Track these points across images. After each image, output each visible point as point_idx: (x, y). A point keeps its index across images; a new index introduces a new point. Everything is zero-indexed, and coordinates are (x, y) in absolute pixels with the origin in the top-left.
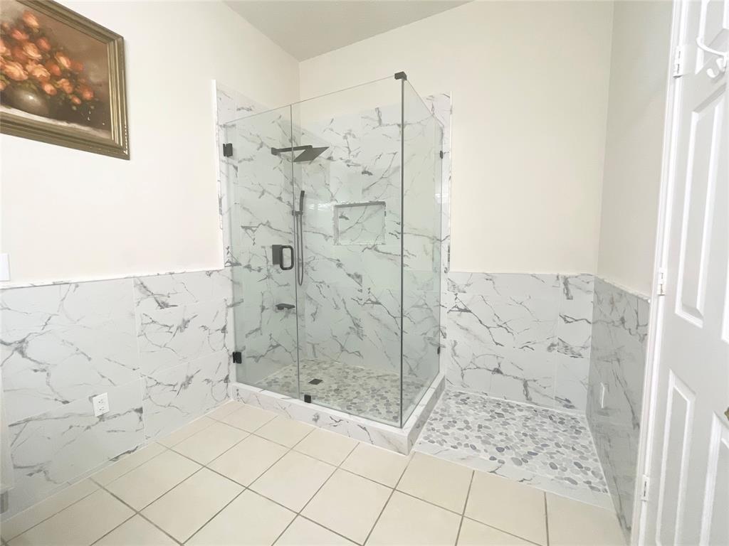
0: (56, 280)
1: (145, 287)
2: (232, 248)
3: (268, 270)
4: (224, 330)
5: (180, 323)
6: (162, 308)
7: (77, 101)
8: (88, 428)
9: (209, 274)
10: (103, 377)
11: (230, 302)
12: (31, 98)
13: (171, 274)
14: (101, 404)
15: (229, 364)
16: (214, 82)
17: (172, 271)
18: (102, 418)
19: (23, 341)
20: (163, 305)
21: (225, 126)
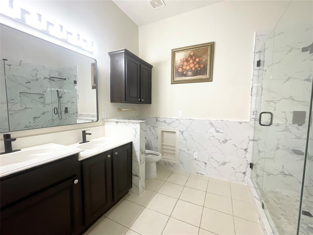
0: (190, 118)
1: (212, 124)
2: (256, 112)
3: (286, 126)
4: (246, 150)
5: (224, 140)
6: (217, 132)
7: (199, 69)
8: (192, 160)
9: (241, 123)
10: (197, 148)
11: (251, 138)
12: (190, 73)
13: (222, 121)
14: (196, 155)
15: (247, 167)
16: (255, 33)
17: (222, 120)
18: (195, 159)
19: (183, 132)
20: (218, 132)
21: (259, 52)
